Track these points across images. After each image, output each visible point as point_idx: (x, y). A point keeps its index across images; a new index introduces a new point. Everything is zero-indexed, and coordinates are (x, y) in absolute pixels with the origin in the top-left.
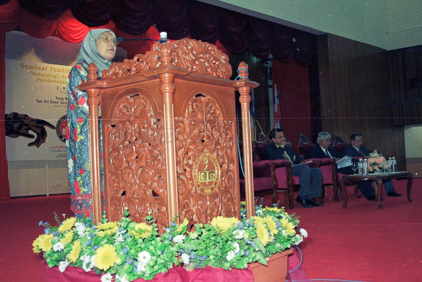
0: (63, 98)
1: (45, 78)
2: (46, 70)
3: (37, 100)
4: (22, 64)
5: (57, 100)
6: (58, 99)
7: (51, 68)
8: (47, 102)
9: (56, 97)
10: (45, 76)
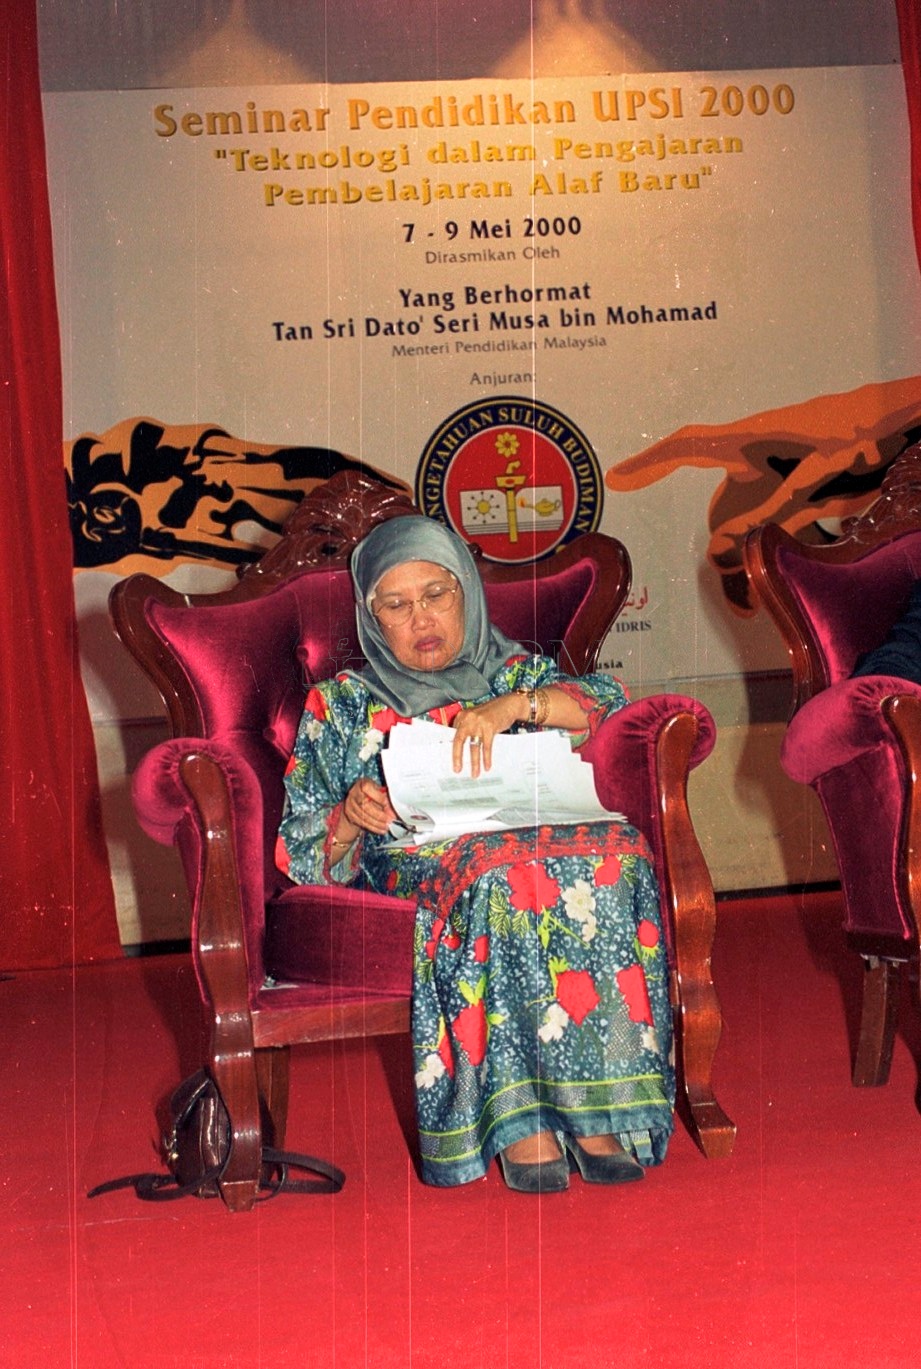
0: (448, 297)
2: (322, 128)
3: (278, 325)
5: (411, 314)
6: (419, 301)
7: (358, 109)
8: (346, 331)
9: (402, 292)
10: (317, 164)
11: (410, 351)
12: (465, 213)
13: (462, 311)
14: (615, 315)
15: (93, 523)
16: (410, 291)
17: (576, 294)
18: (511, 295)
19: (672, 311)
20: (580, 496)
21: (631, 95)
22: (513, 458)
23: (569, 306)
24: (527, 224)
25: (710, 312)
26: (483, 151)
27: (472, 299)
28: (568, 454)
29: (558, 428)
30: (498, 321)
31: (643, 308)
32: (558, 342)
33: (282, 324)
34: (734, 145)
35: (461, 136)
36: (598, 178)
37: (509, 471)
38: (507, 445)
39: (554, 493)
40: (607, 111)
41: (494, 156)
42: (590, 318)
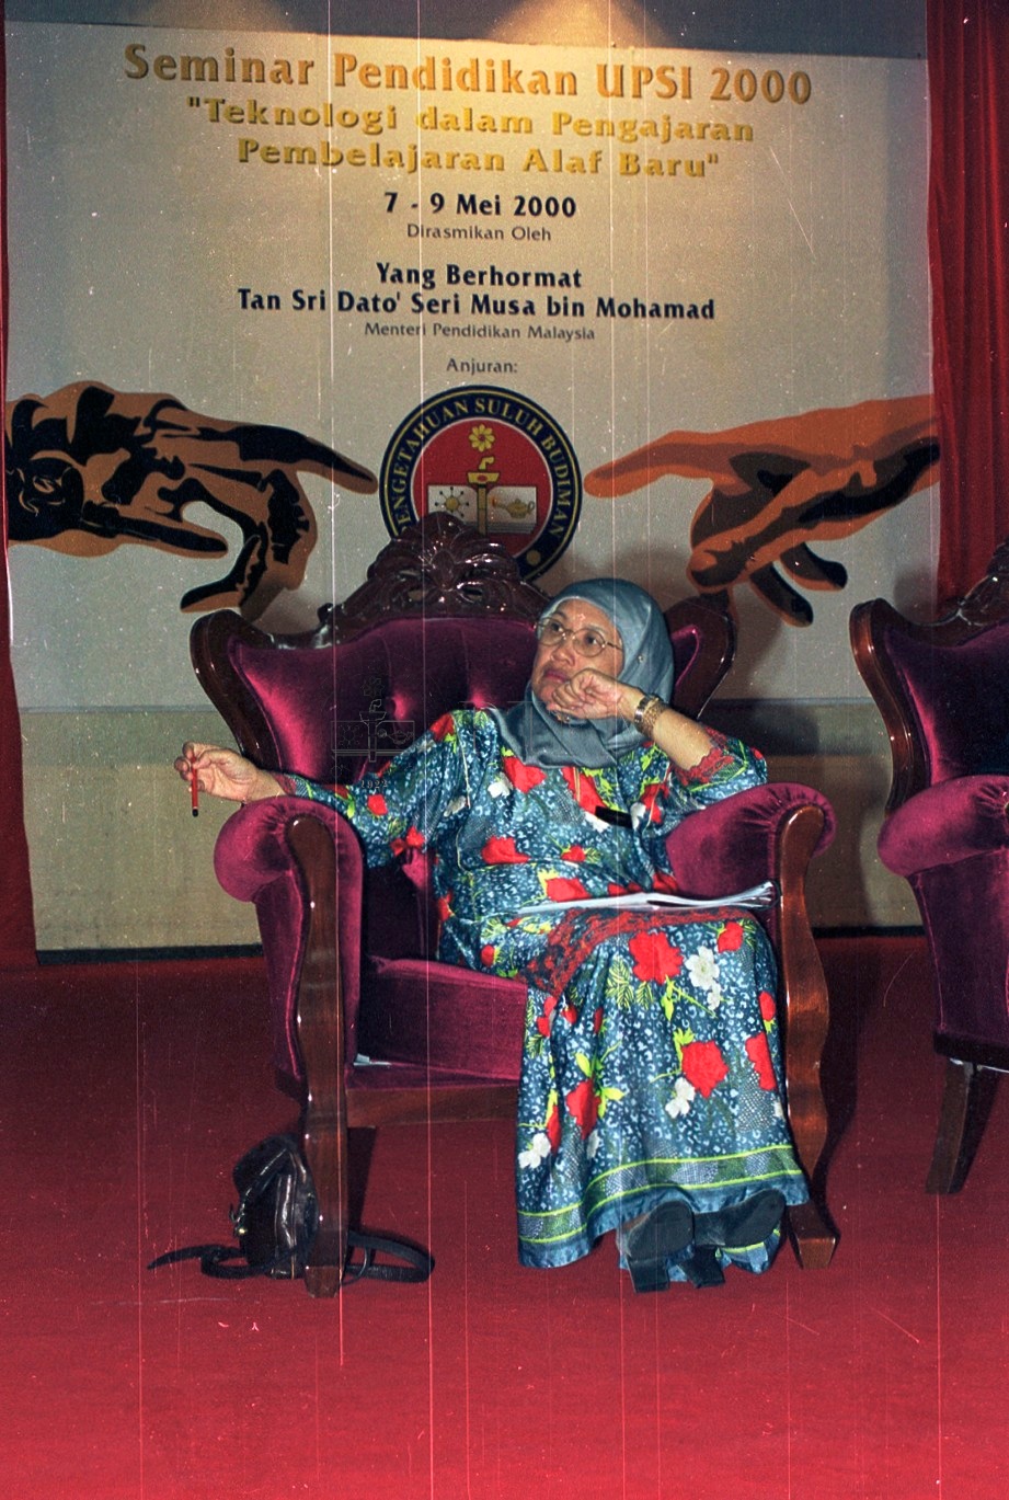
0: (429, 275)
1: (307, 137)
2: (305, 82)
3: (244, 292)
4: (132, 51)
5: (388, 290)
6: (398, 276)
7: (345, 64)
8: (317, 304)
9: (380, 266)
10: (297, 121)
11: (384, 331)
12: (454, 185)
13: (443, 290)
14: (605, 307)
15: (31, 494)
16: (388, 265)
17: (565, 281)
18: (497, 277)
19: (667, 307)
20: (556, 498)
21: (638, 72)
22: (487, 453)
23: (558, 293)
24: (518, 201)
25: (707, 312)
26: (476, 120)
27: (454, 278)
28: (546, 453)
29: (537, 424)
30: (481, 304)
31: (636, 301)
32: (543, 332)
33: (249, 291)
34: (745, 133)
35: (454, 102)
36: (597, 157)
37: (483, 466)
38: (482, 438)
39: (529, 494)
40: (611, 86)
41: (488, 126)
42: (579, 309)
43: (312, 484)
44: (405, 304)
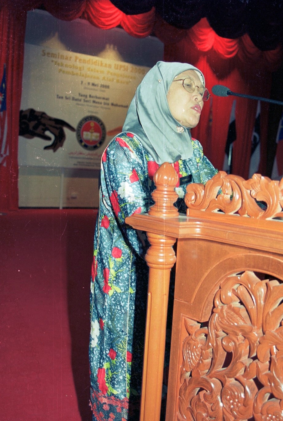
0: (86, 96)
1: (68, 69)
2: (70, 60)
4: (43, 51)
5: (80, 98)
6: (82, 96)
7: (76, 58)
10: (68, 67)
11: (79, 105)
12: (91, 81)
13: (88, 99)
16: (80, 93)
17: (107, 99)
18: (97, 97)
19: (121, 105)
20: (102, 135)
21: (120, 66)
22: (93, 127)
23: (105, 101)
24: (101, 85)
27: (90, 97)
28: (101, 128)
30: (94, 102)
31: (116, 104)
32: (103, 107)
34: (135, 78)
35: (93, 67)
37: (92, 129)
38: (92, 124)
39: (98, 134)
40: (116, 67)
41: (97, 72)
42: (108, 104)
43: (66, 130)
44: (82, 101)
